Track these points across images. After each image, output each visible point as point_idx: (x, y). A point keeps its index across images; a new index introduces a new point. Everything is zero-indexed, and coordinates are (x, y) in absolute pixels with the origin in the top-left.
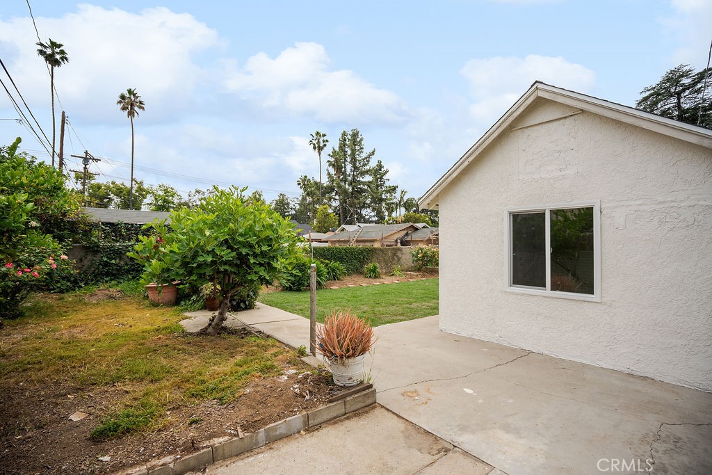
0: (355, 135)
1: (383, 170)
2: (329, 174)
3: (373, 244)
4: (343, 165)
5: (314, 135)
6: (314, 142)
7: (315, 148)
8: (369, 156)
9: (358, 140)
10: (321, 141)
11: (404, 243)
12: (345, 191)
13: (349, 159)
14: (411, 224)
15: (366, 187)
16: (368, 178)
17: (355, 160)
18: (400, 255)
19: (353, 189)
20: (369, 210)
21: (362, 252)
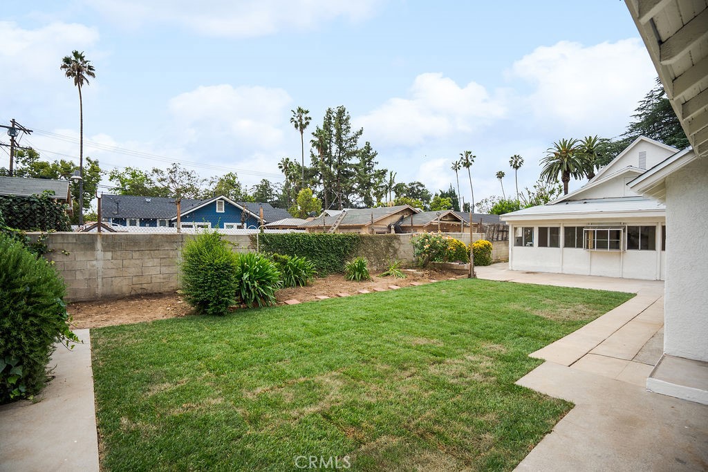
0: (341, 112)
1: (371, 152)
2: (313, 155)
3: (360, 231)
4: (328, 145)
5: (296, 111)
6: (296, 119)
7: (296, 126)
8: (357, 135)
9: (344, 118)
10: (303, 118)
11: (399, 229)
12: (331, 174)
13: (334, 139)
14: (406, 206)
15: (353, 170)
16: (355, 160)
17: (342, 141)
18: (396, 246)
19: (339, 172)
20: (356, 196)
21: (342, 241)
